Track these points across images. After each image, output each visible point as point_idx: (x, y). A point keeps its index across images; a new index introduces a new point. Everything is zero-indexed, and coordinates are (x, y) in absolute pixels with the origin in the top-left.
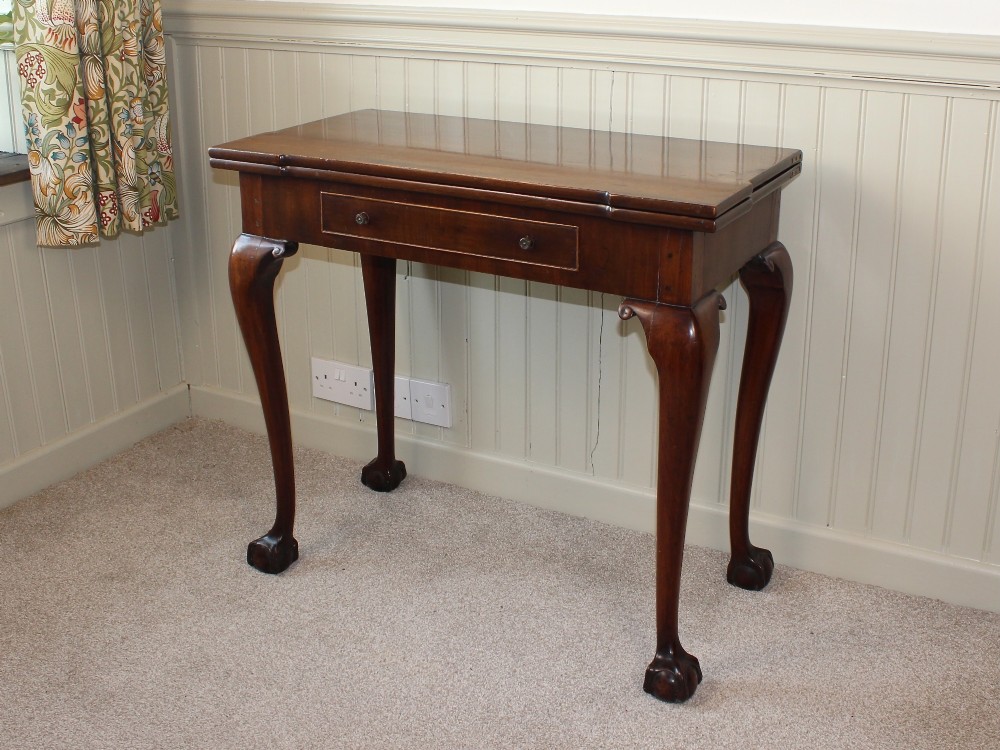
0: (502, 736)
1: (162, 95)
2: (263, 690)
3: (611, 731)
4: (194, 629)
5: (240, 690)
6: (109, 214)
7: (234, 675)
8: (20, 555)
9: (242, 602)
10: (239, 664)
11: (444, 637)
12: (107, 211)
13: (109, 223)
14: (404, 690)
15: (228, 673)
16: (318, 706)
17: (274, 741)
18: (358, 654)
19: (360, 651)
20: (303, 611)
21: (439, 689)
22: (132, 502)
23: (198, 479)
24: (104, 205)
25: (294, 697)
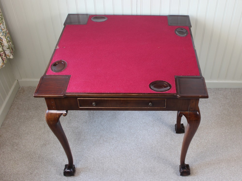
0: (157, 150)
1: (2, 17)
2: (105, 160)
3: (175, 141)
4: (77, 151)
5: (100, 162)
6: (4, 58)
7: (95, 159)
8: (16, 147)
9: (81, 139)
10: (94, 156)
11: (129, 131)
12: (3, 57)
13: (5, 60)
14: (132, 147)
15: (94, 159)
16: (119, 159)
17: (117, 171)
18: (116, 142)
19: (116, 141)
20: (95, 136)
21: (138, 144)
22: (30, 120)
23: (39, 107)
24: (2, 55)
25: (112, 159)
